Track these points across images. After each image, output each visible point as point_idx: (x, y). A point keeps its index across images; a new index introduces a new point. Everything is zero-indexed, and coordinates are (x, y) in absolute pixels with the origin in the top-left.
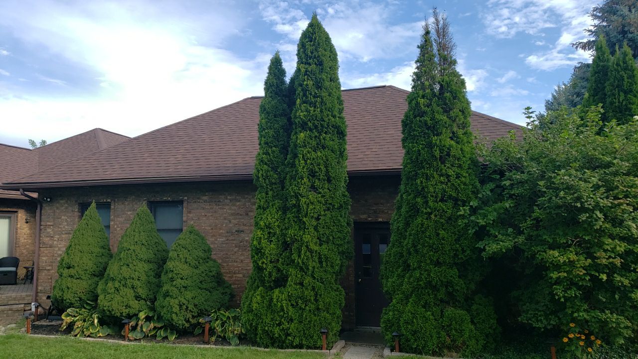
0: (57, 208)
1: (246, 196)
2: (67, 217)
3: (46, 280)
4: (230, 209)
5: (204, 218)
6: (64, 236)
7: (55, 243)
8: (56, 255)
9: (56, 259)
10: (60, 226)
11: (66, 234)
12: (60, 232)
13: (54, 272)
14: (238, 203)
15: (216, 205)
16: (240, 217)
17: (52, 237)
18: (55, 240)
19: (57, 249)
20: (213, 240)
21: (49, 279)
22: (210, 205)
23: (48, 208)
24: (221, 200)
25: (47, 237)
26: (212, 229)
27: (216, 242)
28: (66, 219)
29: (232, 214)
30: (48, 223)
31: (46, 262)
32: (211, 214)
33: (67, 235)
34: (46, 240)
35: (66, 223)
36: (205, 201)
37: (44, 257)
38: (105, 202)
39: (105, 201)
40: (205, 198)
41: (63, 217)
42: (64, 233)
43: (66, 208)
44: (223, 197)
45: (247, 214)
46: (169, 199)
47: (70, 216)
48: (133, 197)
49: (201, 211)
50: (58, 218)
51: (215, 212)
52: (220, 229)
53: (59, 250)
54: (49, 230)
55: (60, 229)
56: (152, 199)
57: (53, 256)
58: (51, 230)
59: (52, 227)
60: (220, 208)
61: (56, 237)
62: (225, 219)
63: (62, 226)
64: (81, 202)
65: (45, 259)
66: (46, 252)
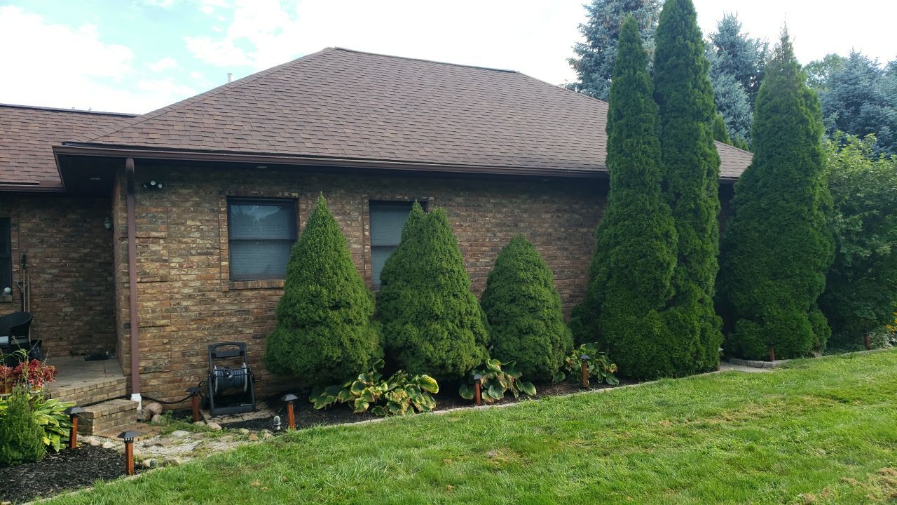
0: (174, 204)
1: (514, 200)
2: (200, 221)
3: (157, 348)
4: (494, 217)
5: (460, 230)
6: (195, 259)
7: (173, 272)
9: (178, 304)
10: (184, 240)
11: (200, 254)
12: (183, 252)
13: (174, 329)
14: (504, 210)
15: (475, 210)
16: (508, 229)
17: (166, 261)
18: (172, 268)
20: (474, 261)
21: (164, 344)
22: (466, 210)
23: (148, 204)
24: (482, 205)
25: (152, 261)
26: (471, 245)
27: (478, 264)
28: (199, 226)
29: (497, 225)
30: (153, 234)
31: (153, 311)
32: (470, 224)
33: (203, 257)
34: (151, 267)
35: (197, 235)
36: (459, 205)
37: (148, 300)
38: (287, 198)
39: (286, 194)
40: (460, 200)
41: (189, 223)
42: (193, 252)
43: (197, 204)
44: (484, 199)
45: (517, 226)
46: (406, 198)
47: (207, 221)
48: (342, 191)
49: (455, 218)
50: (178, 224)
51: (475, 221)
52: (483, 245)
53: (185, 285)
54: (154, 247)
55: (183, 246)
56: (378, 197)
57: (171, 298)
58: (160, 248)
59: (162, 241)
60: (482, 216)
61: (174, 260)
62: (488, 231)
63: (189, 240)
64: (232, 194)
65: (150, 304)
66: (150, 291)
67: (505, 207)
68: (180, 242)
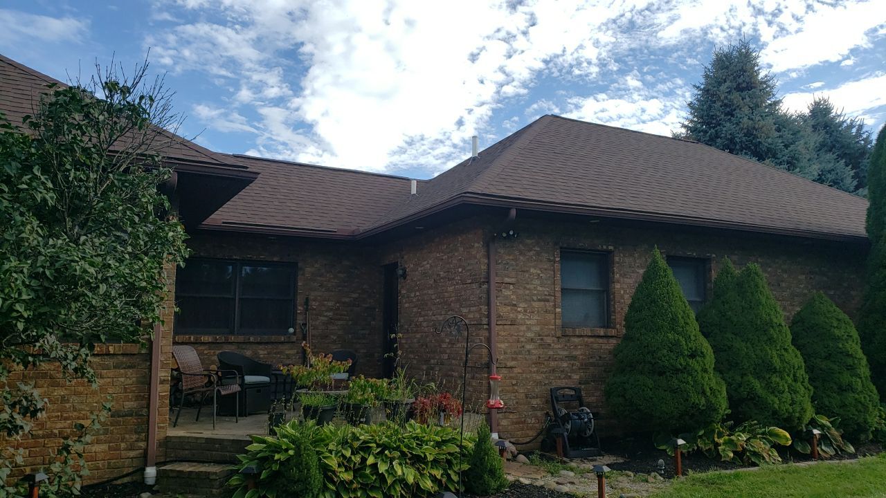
0: (521, 253)
2: (540, 269)
3: (507, 388)
6: (536, 304)
8: (522, 339)
10: (528, 286)
11: (539, 300)
12: (527, 298)
13: (520, 371)
14: (769, 269)
17: (515, 305)
18: (519, 312)
19: (523, 328)
21: (513, 385)
23: (502, 251)
25: (505, 304)
28: (539, 275)
30: (507, 280)
31: (505, 353)
33: (543, 303)
34: (504, 310)
35: (537, 282)
39: (605, 247)
41: (532, 270)
42: (535, 298)
43: (538, 254)
45: (779, 285)
50: (524, 271)
53: (529, 329)
54: (507, 293)
55: (527, 292)
56: (672, 253)
57: (518, 342)
58: (511, 293)
59: (511, 287)
61: (521, 305)
63: (532, 287)
65: (502, 346)
66: (503, 334)
67: (770, 267)
68: (525, 288)
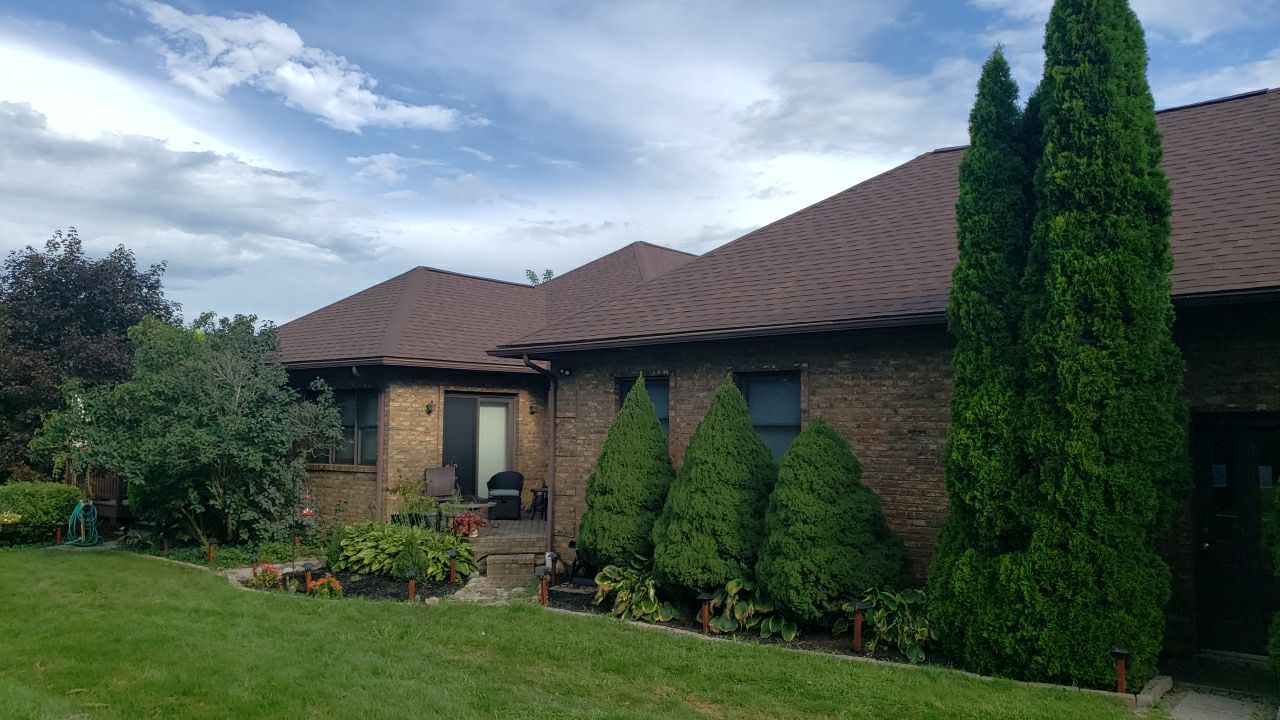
0: (581, 387)
1: (929, 359)
2: (597, 402)
3: (566, 514)
4: (895, 386)
5: (843, 405)
6: (592, 436)
7: (579, 448)
8: (581, 470)
9: (581, 477)
10: (587, 419)
11: (596, 433)
12: (586, 430)
13: (579, 500)
14: (912, 375)
15: (866, 378)
16: (918, 402)
17: (574, 438)
18: (578, 444)
19: (582, 459)
20: (862, 448)
21: (571, 512)
22: (853, 378)
23: (566, 388)
24: (876, 368)
25: (566, 438)
26: (859, 426)
27: (869, 453)
28: (596, 407)
29: (901, 397)
30: (568, 414)
31: (566, 482)
32: (857, 396)
33: (598, 435)
34: (565, 443)
35: (595, 414)
36: (843, 371)
37: (562, 473)
38: (660, 376)
39: (659, 373)
40: (843, 364)
41: (590, 403)
42: (592, 430)
43: (596, 387)
44: (880, 362)
45: (933, 397)
46: (774, 367)
47: (602, 402)
48: (709, 365)
49: (836, 390)
50: (583, 405)
51: (864, 392)
52: (876, 427)
53: (586, 460)
54: (569, 426)
55: (586, 425)
56: (742, 369)
57: (577, 471)
58: (571, 426)
59: (573, 421)
60: (875, 385)
61: (580, 437)
62: (886, 407)
63: (590, 419)
64: (620, 376)
65: (563, 475)
66: (565, 464)
67: (913, 370)
68: (584, 421)
